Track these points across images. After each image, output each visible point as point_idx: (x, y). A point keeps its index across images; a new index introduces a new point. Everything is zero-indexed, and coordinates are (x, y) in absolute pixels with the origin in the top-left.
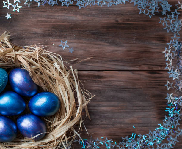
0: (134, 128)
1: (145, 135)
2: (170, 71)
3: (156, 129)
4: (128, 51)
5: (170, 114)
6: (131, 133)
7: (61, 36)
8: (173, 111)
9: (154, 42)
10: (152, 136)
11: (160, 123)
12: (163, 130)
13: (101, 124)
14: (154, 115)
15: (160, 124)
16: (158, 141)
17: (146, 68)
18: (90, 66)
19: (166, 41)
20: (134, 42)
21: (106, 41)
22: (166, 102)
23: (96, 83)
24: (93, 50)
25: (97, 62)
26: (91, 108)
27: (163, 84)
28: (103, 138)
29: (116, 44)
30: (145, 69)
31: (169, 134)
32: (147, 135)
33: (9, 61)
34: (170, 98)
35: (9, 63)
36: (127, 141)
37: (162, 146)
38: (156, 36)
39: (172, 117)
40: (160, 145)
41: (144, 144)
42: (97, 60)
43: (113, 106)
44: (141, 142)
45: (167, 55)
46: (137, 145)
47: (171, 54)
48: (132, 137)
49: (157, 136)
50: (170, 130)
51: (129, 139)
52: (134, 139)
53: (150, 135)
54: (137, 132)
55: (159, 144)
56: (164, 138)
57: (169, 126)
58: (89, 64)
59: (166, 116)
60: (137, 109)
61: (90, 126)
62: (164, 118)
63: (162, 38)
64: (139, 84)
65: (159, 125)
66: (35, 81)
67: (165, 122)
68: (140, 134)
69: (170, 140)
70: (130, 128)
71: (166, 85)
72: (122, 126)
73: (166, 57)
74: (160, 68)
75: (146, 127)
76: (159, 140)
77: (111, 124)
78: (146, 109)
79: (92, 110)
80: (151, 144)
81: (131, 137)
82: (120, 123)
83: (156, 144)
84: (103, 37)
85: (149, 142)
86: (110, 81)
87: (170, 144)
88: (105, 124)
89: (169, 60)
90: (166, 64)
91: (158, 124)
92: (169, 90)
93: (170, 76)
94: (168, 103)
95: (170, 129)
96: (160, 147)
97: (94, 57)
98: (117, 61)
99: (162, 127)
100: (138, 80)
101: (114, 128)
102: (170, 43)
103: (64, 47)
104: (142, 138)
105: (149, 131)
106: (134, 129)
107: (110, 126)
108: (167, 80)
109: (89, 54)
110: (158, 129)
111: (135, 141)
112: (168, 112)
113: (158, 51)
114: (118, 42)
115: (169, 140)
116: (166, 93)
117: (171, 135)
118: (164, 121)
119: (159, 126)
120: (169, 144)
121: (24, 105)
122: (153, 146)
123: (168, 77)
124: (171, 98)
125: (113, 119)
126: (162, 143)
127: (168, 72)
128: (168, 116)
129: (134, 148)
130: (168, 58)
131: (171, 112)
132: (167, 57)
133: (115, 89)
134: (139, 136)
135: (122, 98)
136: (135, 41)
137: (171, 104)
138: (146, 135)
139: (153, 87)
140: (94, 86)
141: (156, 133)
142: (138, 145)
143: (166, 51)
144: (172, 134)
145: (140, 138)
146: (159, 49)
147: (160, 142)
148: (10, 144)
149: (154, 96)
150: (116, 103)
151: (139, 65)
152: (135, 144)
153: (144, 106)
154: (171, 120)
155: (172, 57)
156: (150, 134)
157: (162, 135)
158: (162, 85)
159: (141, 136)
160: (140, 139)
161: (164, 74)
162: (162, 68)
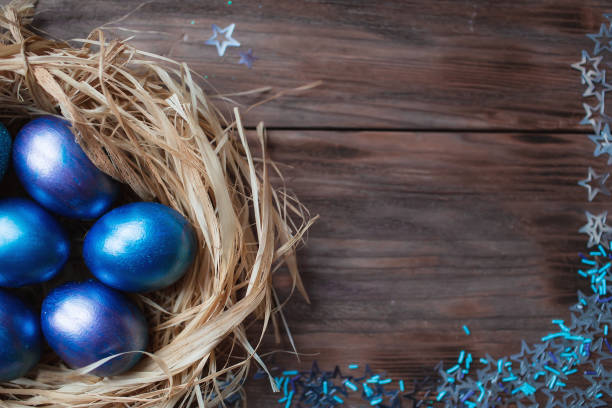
0: (468, 332)
1: (506, 358)
2: (598, 132)
3: (543, 339)
4: (447, 60)
5: (595, 284)
6: (457, 350)
7: (213, 9)
8: (607, 275)
9: (542, 30)
10: (531, 363)
11: (559, 317)
12: (571, 341)
13: (348, 319)
14: (539, 288)
15: (560, 323)
16: (552, 382)
17: (510, 120)
18: (312, 114)
19: (586, 27)
20: (472, 29)
21: (370, 25)
22: (581, 244)
23: (332, 172)
24: (324, 57)
25: (340, 100)
26: (314, 261)
27: (572, 178)
28: (355, 366)
29: (407, 37)
30: (507, 127)
31: (592, 355)
32: (514, 357)
33: (11, 90)
34: (598, 230)
35: (10, 99)
36: (441, 378)
37: (565, 397)
38: (551, 11)
39: (602, 297)
40: (558, 395)
41: (501, 389)
42: (338, 94)
43: (393, 255)
44: (490, 381)
45: (587, 77)
46: (477, 393)
47: (604, 72)
48: (457, 367)
49: (549, 364)
50: (594, 342)
51: (450, 371)
52: (465, 371)
53: (522, 358)
54: (478, 347)
55: (556, 390)
56: (575, 371)
57: (590, 329)
58: (311, 107)
59: (583, 291)
60: (478, 268)
61: (312, 326)
62: (576, 300)
63: (571, 16)
64: (487, 178)
65: (557, 325)
66: (99, 160)
67: (578, 314)
68: (487, 356)
69: (595, 378)
70: (452, 333)
71: (582, 183)
72: (425, 324)
73: (584, 82)
74: (562, 123)
75: (508, 332)
76: (554, 378)
77: (386, 317)
78: (510, 268)
79: (317, 267)
80: (527, 389)
81: (457, 363)
82: (418, 316)
83: (545, 391)
84: (361, 13)
85: (519, 382)
86: (384, 166)
87: (594, 392)
88: (365, 319)
89: (597, 94)
90: (583, 109)
91: (554, 321)
92: (595, 200)
93: (597, 152)
94: (590, 245)
95: (596, 338)
96: (558, 402)
97: (329, 82)
98: (410, 95)
99: (565, 332)
100: (484, 163)
101: (397, 334)
102: (600, 34)
103: (221, 44)
104: (494, 368)
105: (520, 344)
106: (464, 336)
107: (381, 326)
108: (587, 166)
109: (310, 69)
110: (551, 336)
111: (468, 379)
112: (589, 277)
113: (557, 61)
114: (414, 29)
115: (590, 378)
116: (581, 211)
117: (599, 360)
118: (572, 308)
119: (557, 329)
120: (590, 393)
121: (62, 248)
122: (533, 399)
123: (590, 155)
124: (602, 229)
125: (393, 302)
126: (564, 388)
127: (591, 137)
128: (589, 292)
129: (467, 403)
130: (591, 87)
131: (598, 280)
132: (587, 85)
133: (399, 195)
134: (482, 364)
135: (425, 229)
136: (474, 26)
137: (598, 250)
138: (509, 360)
139: (535, 190)
140: (326, 185)
141: (546, 350)
142: (480, 392)
143: (584, 61)
144: (600, 356)
145: (489, 368)
146: (558, 55)
147: (558, 384)
148: (24, 387)
149: (542, 221)
150: (404, 246)
151: (487, 109)
152: (470, 392)
153: (504, 257)
154: (600, 307)
155: (606, 85)
156: (522, 354)
157: (564, 358)
158: (568, 183)
159: (491, 363)
160: (488, 372)
161: (577, 143)
162: (571, 120)
